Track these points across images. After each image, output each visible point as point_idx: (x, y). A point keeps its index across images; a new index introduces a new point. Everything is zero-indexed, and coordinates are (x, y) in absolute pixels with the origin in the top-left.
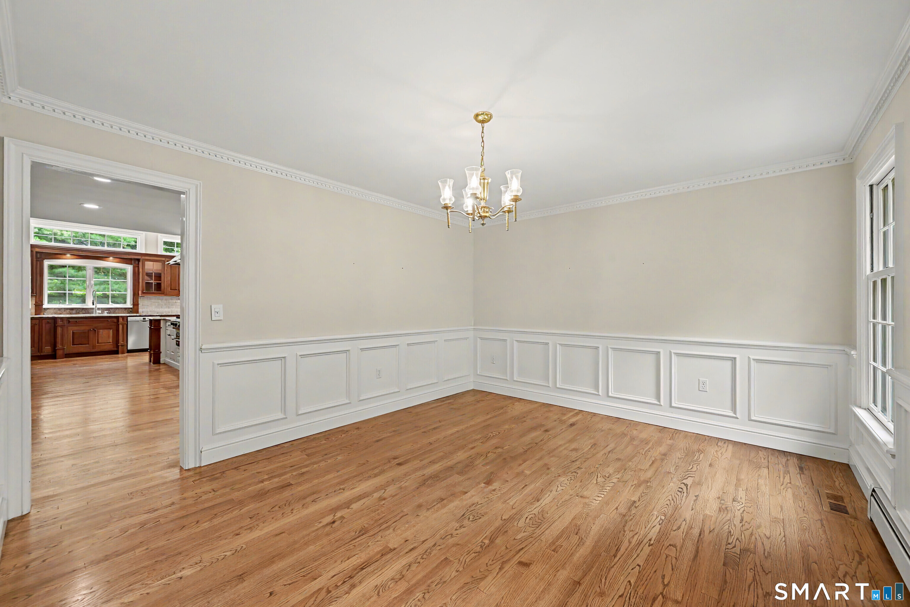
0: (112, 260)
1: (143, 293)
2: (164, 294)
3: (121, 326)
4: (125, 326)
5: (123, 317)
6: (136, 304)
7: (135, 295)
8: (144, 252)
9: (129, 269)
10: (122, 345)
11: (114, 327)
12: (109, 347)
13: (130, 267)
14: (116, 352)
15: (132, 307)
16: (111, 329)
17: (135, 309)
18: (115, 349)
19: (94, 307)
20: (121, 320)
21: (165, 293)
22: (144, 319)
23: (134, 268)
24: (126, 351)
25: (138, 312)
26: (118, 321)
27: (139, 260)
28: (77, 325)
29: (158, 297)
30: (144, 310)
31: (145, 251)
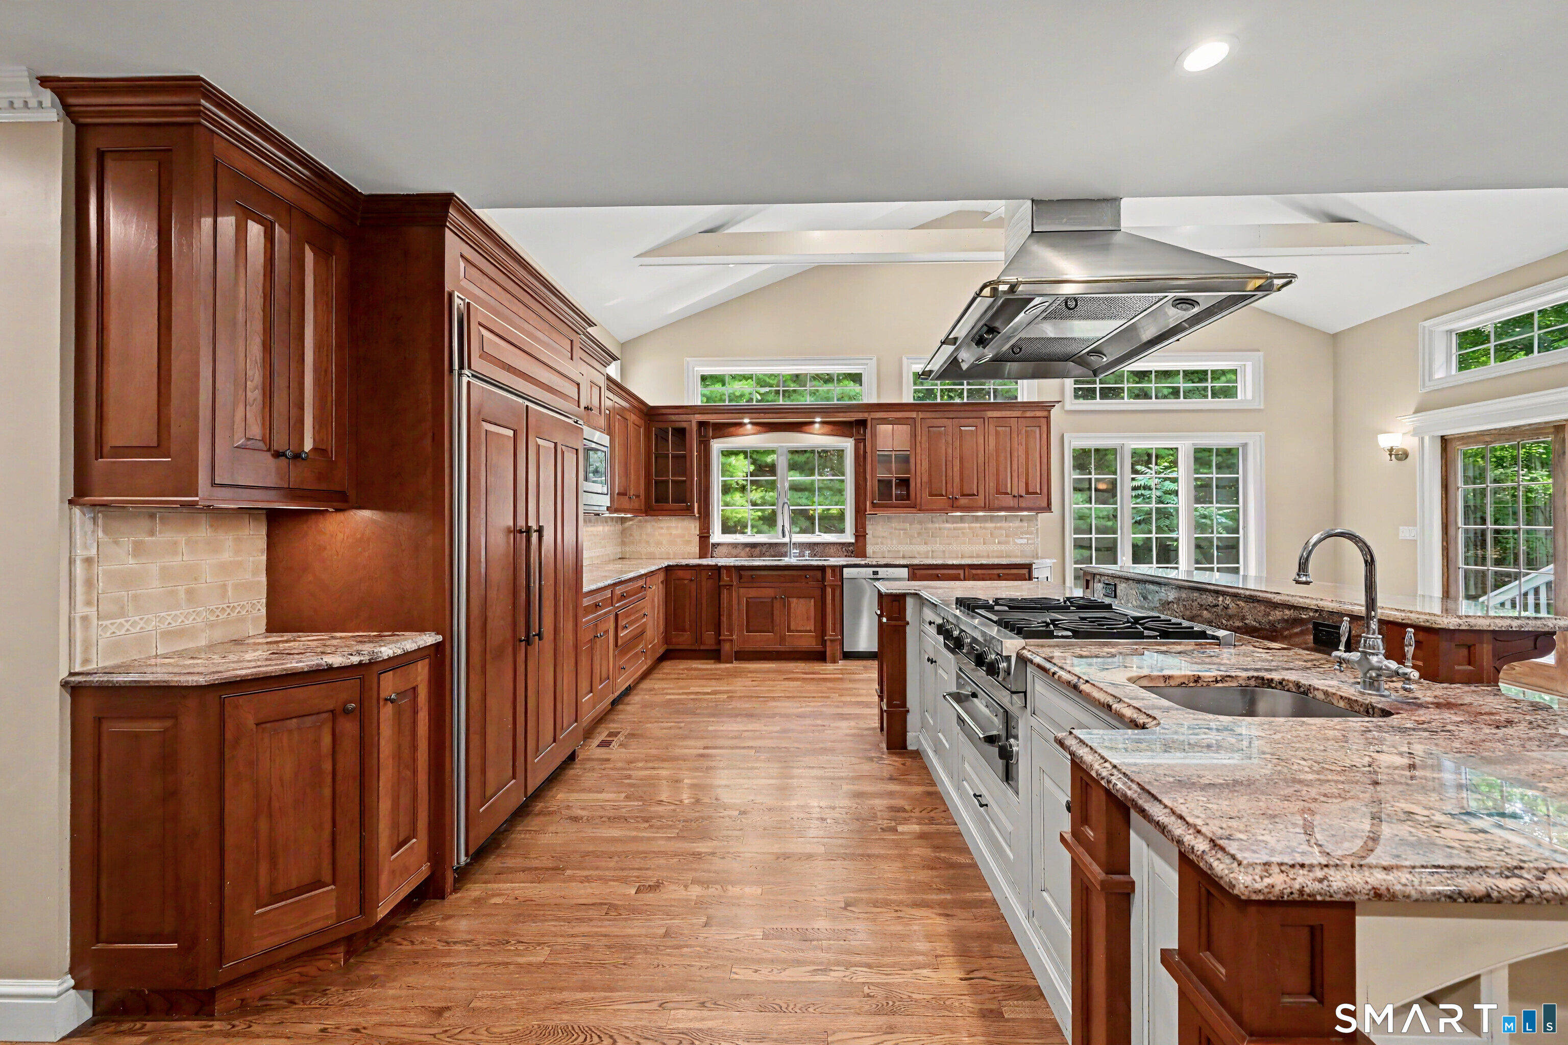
0: (820, 429)
1: (874, 505)
2: (915, 507)
3: (829, 590)
4: (838, 592)
5: (833, 568)
6: (861, 534)
7: (860, 513)
8: (874, 400)
9: (847, 444)
10: (832, 641)
11: (818, 593)
12: (808, 642)
13: (849, 444)
14: (820, 657)
15: (853, 541)
16: (811, 598)
17: (857, 548)
18: (819, 648)
19: (786, 540)
20: (829, 572)
21: (918, 507)
22: (875, 573)
23: (857, 442)
24: (838, 654)
25: (864, 555)
26: (824, 579)
27: (862, 423)
28: (755, 585)
29: (903, 514)
30: (877, 548)
31: (879, 396)
